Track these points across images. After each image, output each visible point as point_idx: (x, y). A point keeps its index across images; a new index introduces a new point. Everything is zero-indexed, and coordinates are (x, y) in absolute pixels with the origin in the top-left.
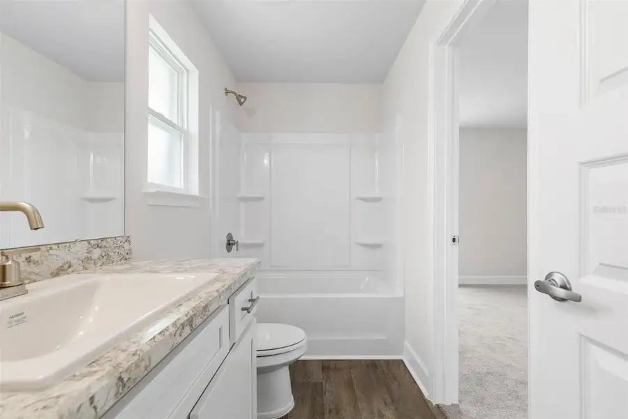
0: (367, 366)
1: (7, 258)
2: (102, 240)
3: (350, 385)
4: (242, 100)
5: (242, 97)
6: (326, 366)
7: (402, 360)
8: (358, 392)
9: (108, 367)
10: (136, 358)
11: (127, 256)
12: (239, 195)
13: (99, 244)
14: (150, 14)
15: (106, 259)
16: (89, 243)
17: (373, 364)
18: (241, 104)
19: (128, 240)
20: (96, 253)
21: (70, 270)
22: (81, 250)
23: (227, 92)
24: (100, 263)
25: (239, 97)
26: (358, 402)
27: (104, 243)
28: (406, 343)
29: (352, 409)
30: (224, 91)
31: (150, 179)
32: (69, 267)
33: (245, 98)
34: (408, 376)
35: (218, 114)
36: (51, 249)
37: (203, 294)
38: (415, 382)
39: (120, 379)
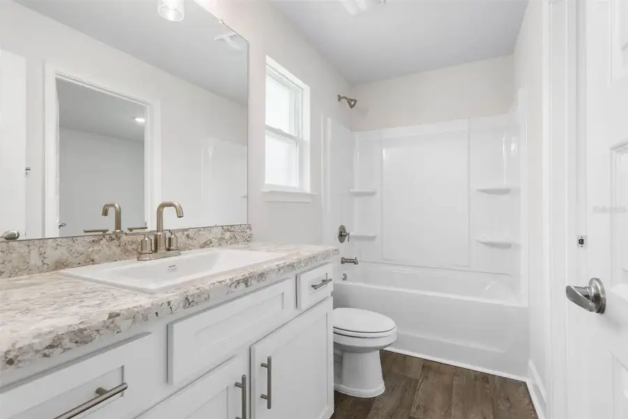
0: (476, 378)
1: (172, 234)
2: (231, 226)
3: (449, 389)
4: (352, 103)
5: (352, 100)
6: (427, 366)
7: (525, 383)
8: (455, 399)
9: (182, 291)
10: (198, 291)
11: (249, 239)
12: (351, 190)
13: (228, 229)
14: (267, 56)
15: (234, 240)
16: (223, 228)
17: (485, 378)
18: (352, 107)
19: (249, 227)
20: (228, 235)
21: (211, 245)
22: (218, 232)
23: (340, 98)
24: (230, 242)
25: (349, 101)
26: (452, 408)
27: (233, 229)
28: (531, 363)
29: (442, 413)
30: (337, 98)
31: (267, 182)
32: (211, 243)
33: (356, 101)
34: (527, 401)
35: (329, 120)
36: (200, 230)
37: (265, 267)
38: (535, 411)
39: (187, 299)
